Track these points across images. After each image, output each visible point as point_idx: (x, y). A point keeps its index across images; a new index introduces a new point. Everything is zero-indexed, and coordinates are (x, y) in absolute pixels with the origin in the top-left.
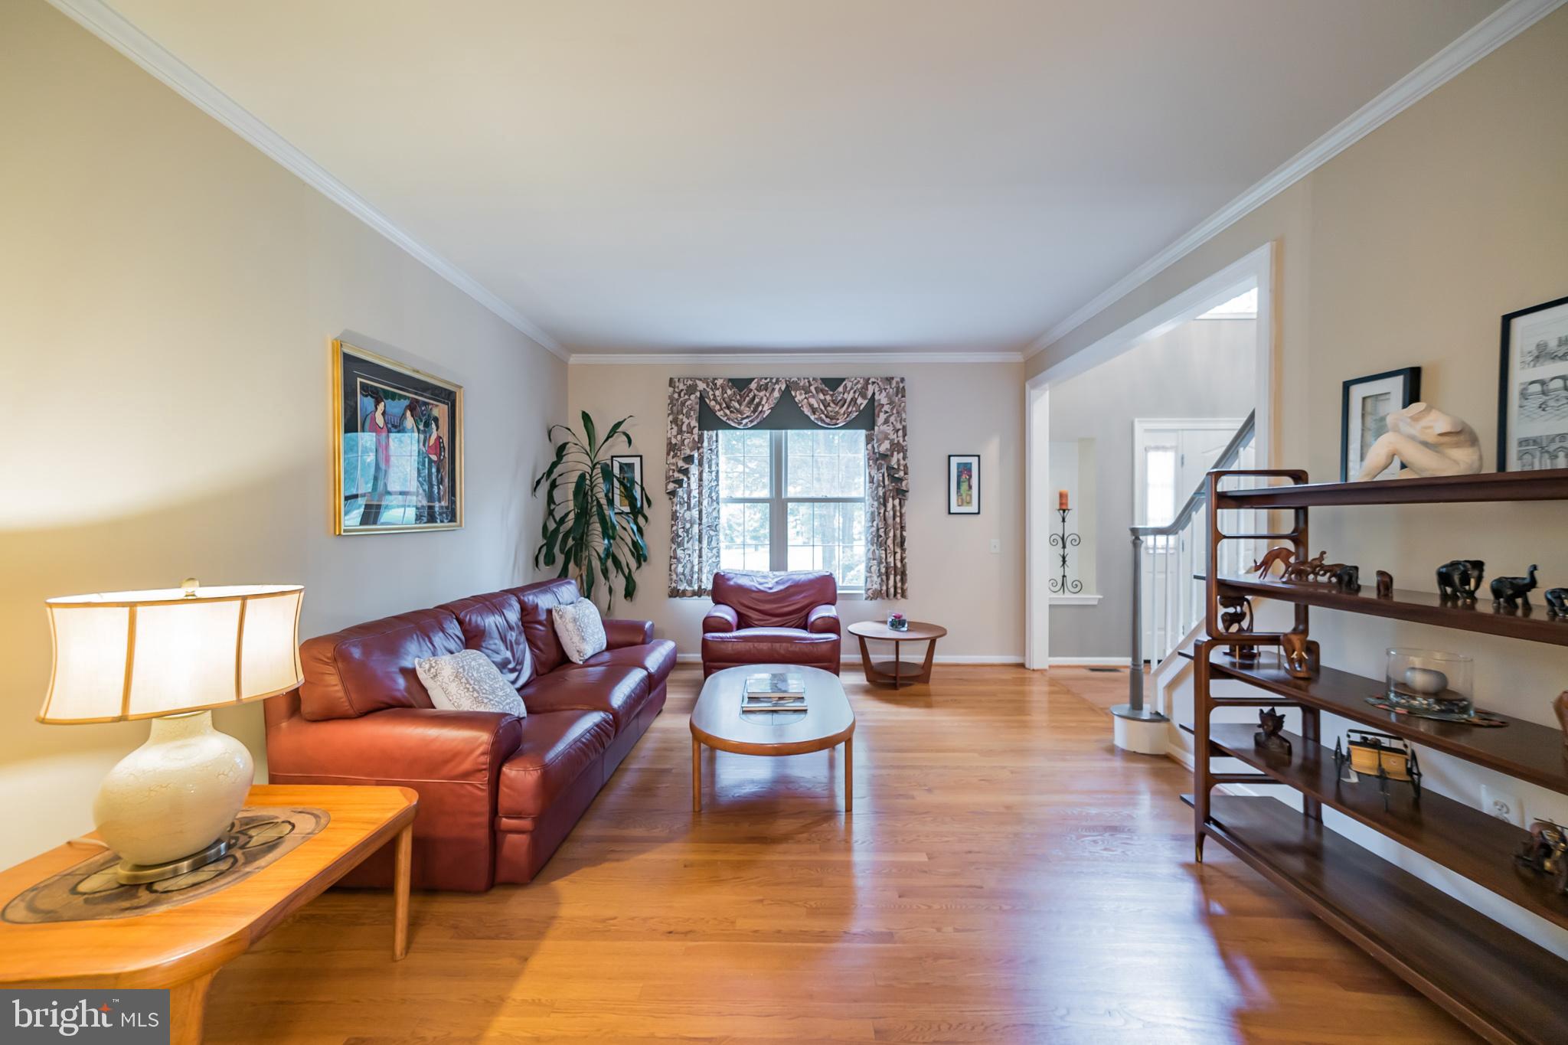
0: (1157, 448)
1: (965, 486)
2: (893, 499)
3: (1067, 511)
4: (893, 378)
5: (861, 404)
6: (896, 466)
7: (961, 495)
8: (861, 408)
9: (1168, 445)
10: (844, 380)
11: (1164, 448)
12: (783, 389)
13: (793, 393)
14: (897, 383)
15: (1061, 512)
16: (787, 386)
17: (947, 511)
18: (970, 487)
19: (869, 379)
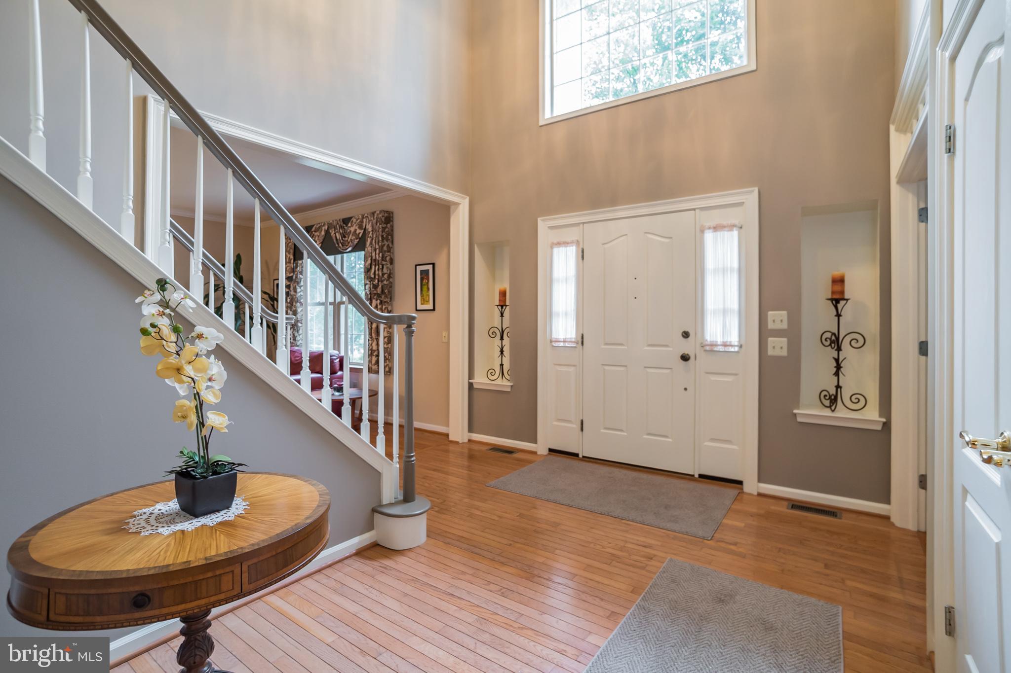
0: (559, 244)
1: (425, 288)
2: (377, 300)
3: (504, 307)
4: (375, 212)
5: (359, 233)
6: (373, 276)
7: (423, 296)
8: (360, 235)
9: (569, 240)
10: (351, 218)
11: (566, 244)
12: (326, 229)
13: (330, 231)
14: (377, 215)
15: (500, 307)
16: (328, 227)
17: (415, 309)
18: (428, 289)
19: (364, 214)
